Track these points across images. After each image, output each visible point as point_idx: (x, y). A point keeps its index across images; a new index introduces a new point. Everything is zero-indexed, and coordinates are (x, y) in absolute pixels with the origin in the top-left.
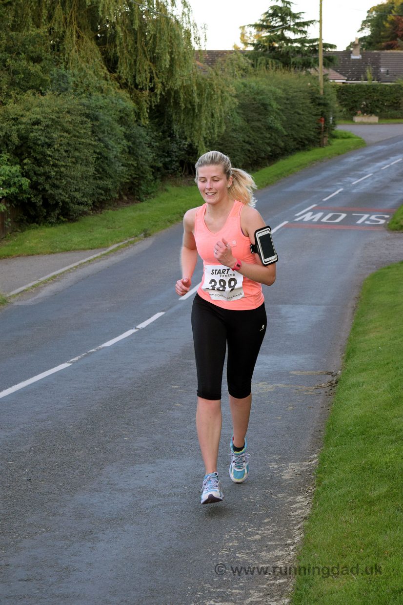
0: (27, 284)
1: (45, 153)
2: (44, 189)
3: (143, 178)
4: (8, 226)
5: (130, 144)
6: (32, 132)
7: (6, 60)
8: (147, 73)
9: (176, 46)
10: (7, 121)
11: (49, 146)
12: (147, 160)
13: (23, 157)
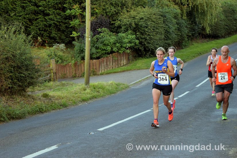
0: (137, 80)
1: (145, 30)
2: (144, 44)
3: (184, 40)
4: (130, 58)
5: (178, 26)
6: (140, 22)
10: (131, 18)
11: (147, 27)
12: (185, 33)
13: (137, 32)
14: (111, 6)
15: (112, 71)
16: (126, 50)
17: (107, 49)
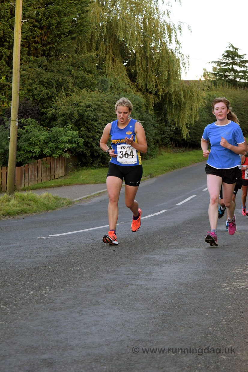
0: (83, 196)
1: (93, 125)
2: (92, 147)
4: (70, 166)
6: (86, 111)
7: (71, 70)
8: (154, 82)
9: (171, 67)
10: (72, 105)
11: (96, 120)
13: (80, 126)
14: (42, 86)
15: (41, 185)
16: (64, 153)
17: (35, 150)
